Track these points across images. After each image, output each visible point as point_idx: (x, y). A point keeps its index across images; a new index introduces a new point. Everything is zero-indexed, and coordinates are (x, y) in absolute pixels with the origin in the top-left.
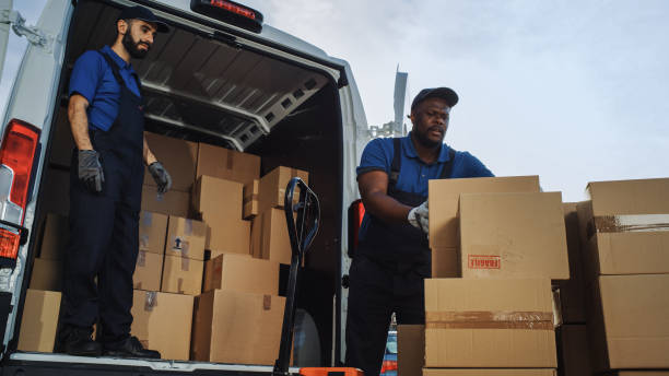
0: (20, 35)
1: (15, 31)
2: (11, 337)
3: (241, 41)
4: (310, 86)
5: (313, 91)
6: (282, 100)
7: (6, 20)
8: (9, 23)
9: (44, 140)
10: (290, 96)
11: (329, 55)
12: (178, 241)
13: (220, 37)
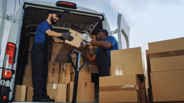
0: (9, 20)
1: (7, 19)
2: (12, 98)
3: (71, 12)
4: (96, 21)
5: (98, 23)
6: (91, 26)
7: (4, 17)
8: (5, 18)
9: (17, 46)
10: (92, 25)
11: (98, 12)
12: (63, 69)
13: (65, 12)
